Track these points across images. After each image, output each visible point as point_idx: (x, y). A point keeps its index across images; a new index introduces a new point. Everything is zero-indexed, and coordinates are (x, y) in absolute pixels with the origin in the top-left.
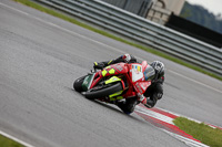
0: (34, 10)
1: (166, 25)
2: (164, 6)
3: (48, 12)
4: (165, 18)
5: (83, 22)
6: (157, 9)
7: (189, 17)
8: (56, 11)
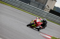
0: (14, 8)
1: (49, 12)
2: (49, 7)
3: (17, 9)
4: (49, 10)
5: (27, 11)
6: (47, 8)
7: (55, 10)
8: (20, 9)
